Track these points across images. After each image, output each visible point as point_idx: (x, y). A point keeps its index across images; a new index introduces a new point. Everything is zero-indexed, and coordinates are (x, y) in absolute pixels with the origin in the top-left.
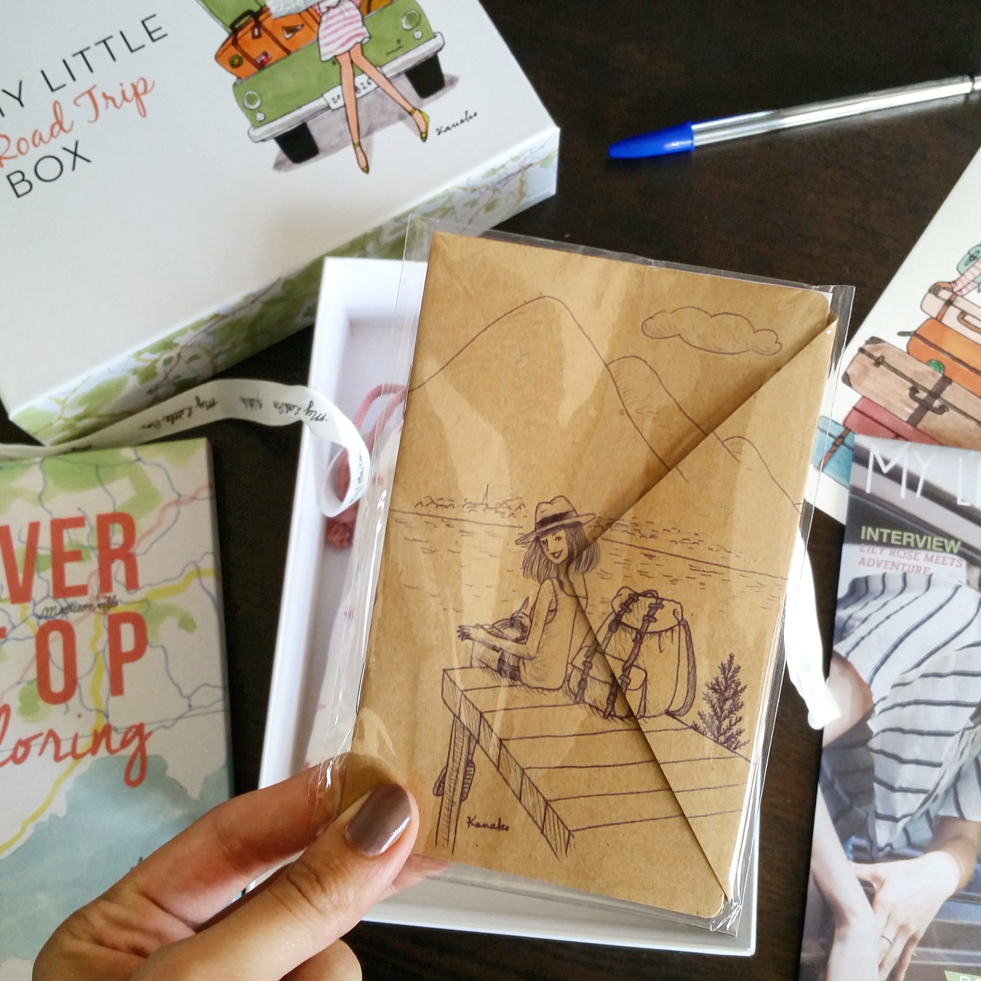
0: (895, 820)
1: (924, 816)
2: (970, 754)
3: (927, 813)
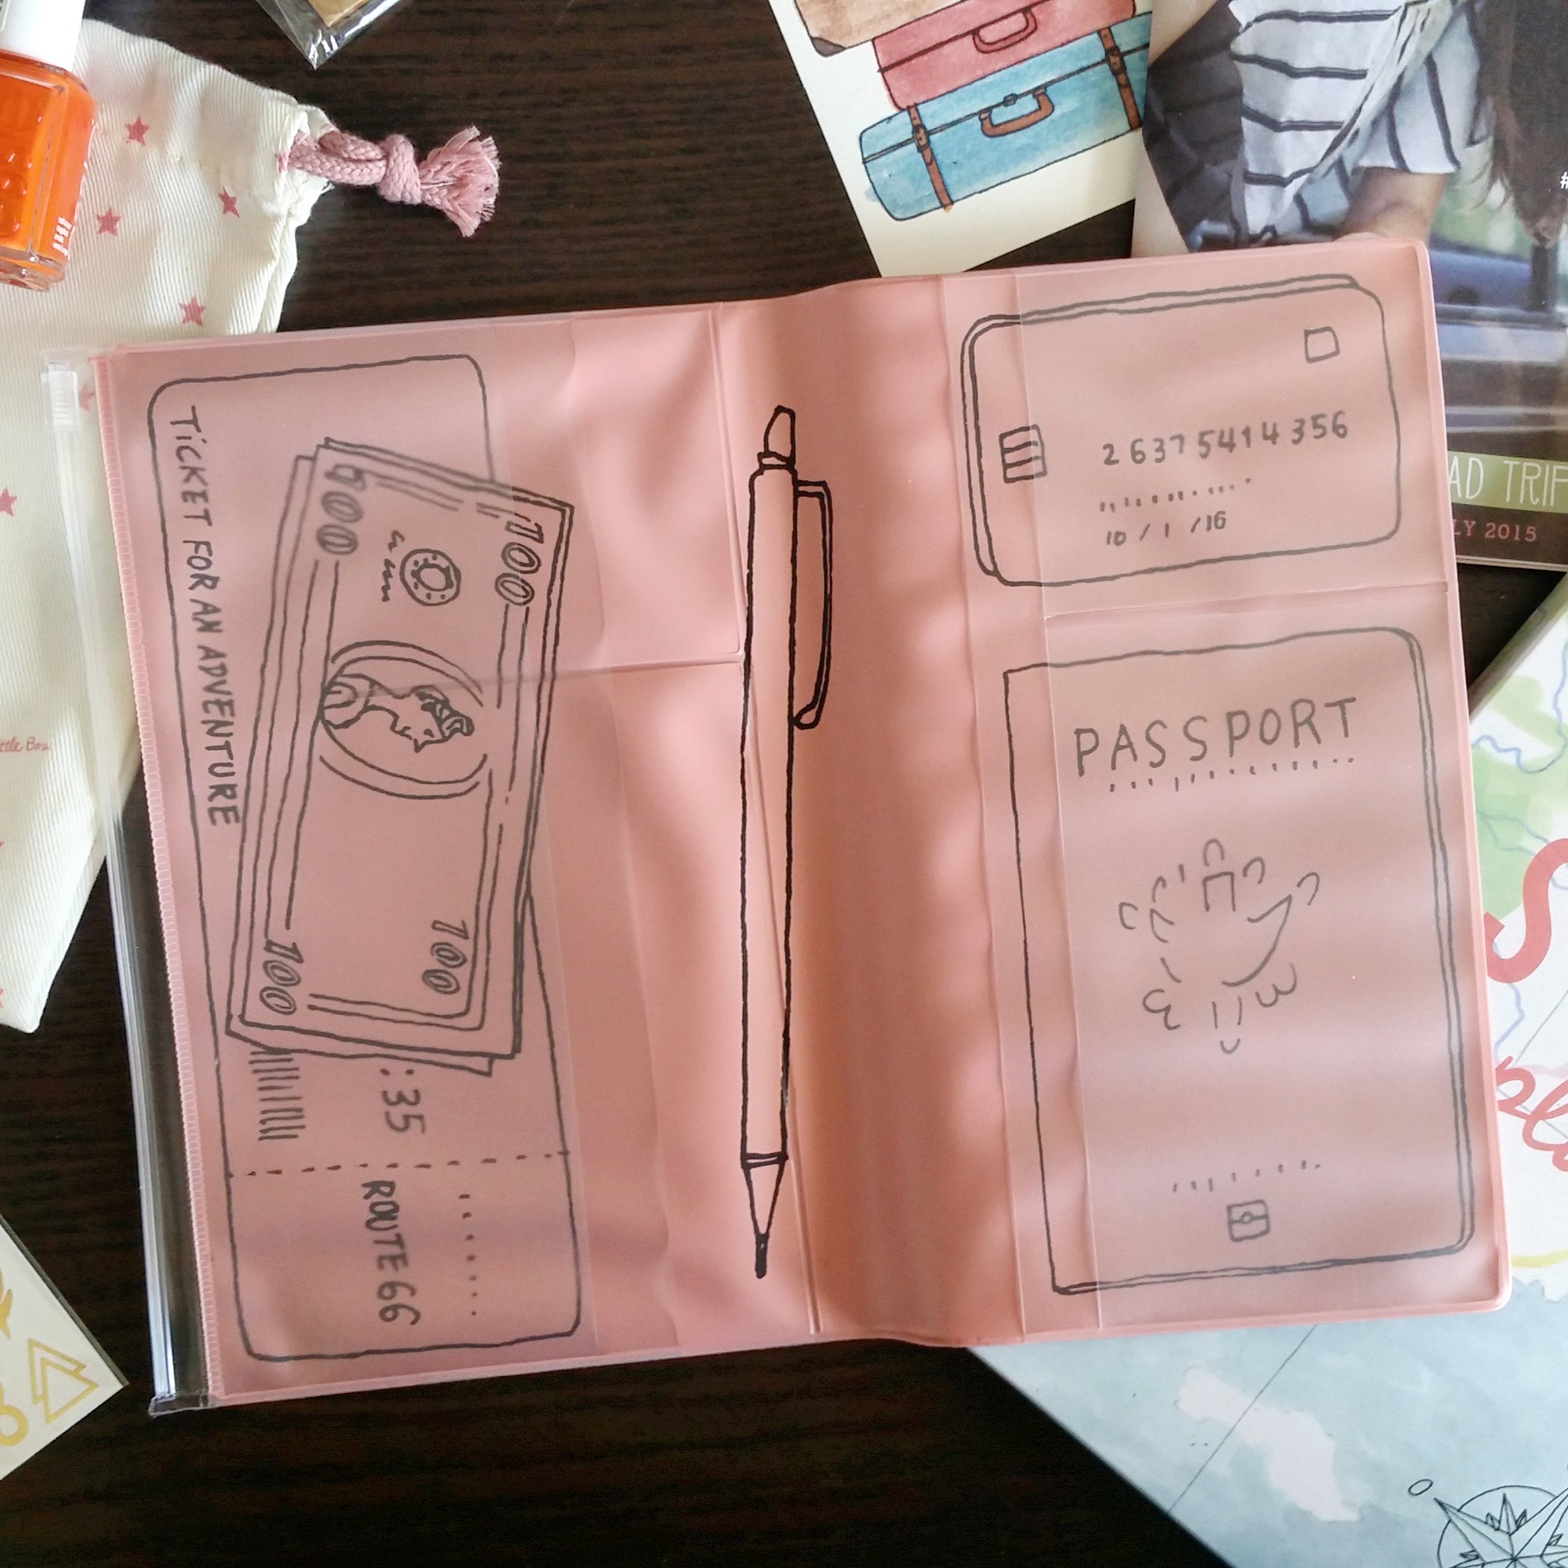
0: (1280, 182)
1: (1333, 171)
2: (1418, 51)
3: (1340, 163)
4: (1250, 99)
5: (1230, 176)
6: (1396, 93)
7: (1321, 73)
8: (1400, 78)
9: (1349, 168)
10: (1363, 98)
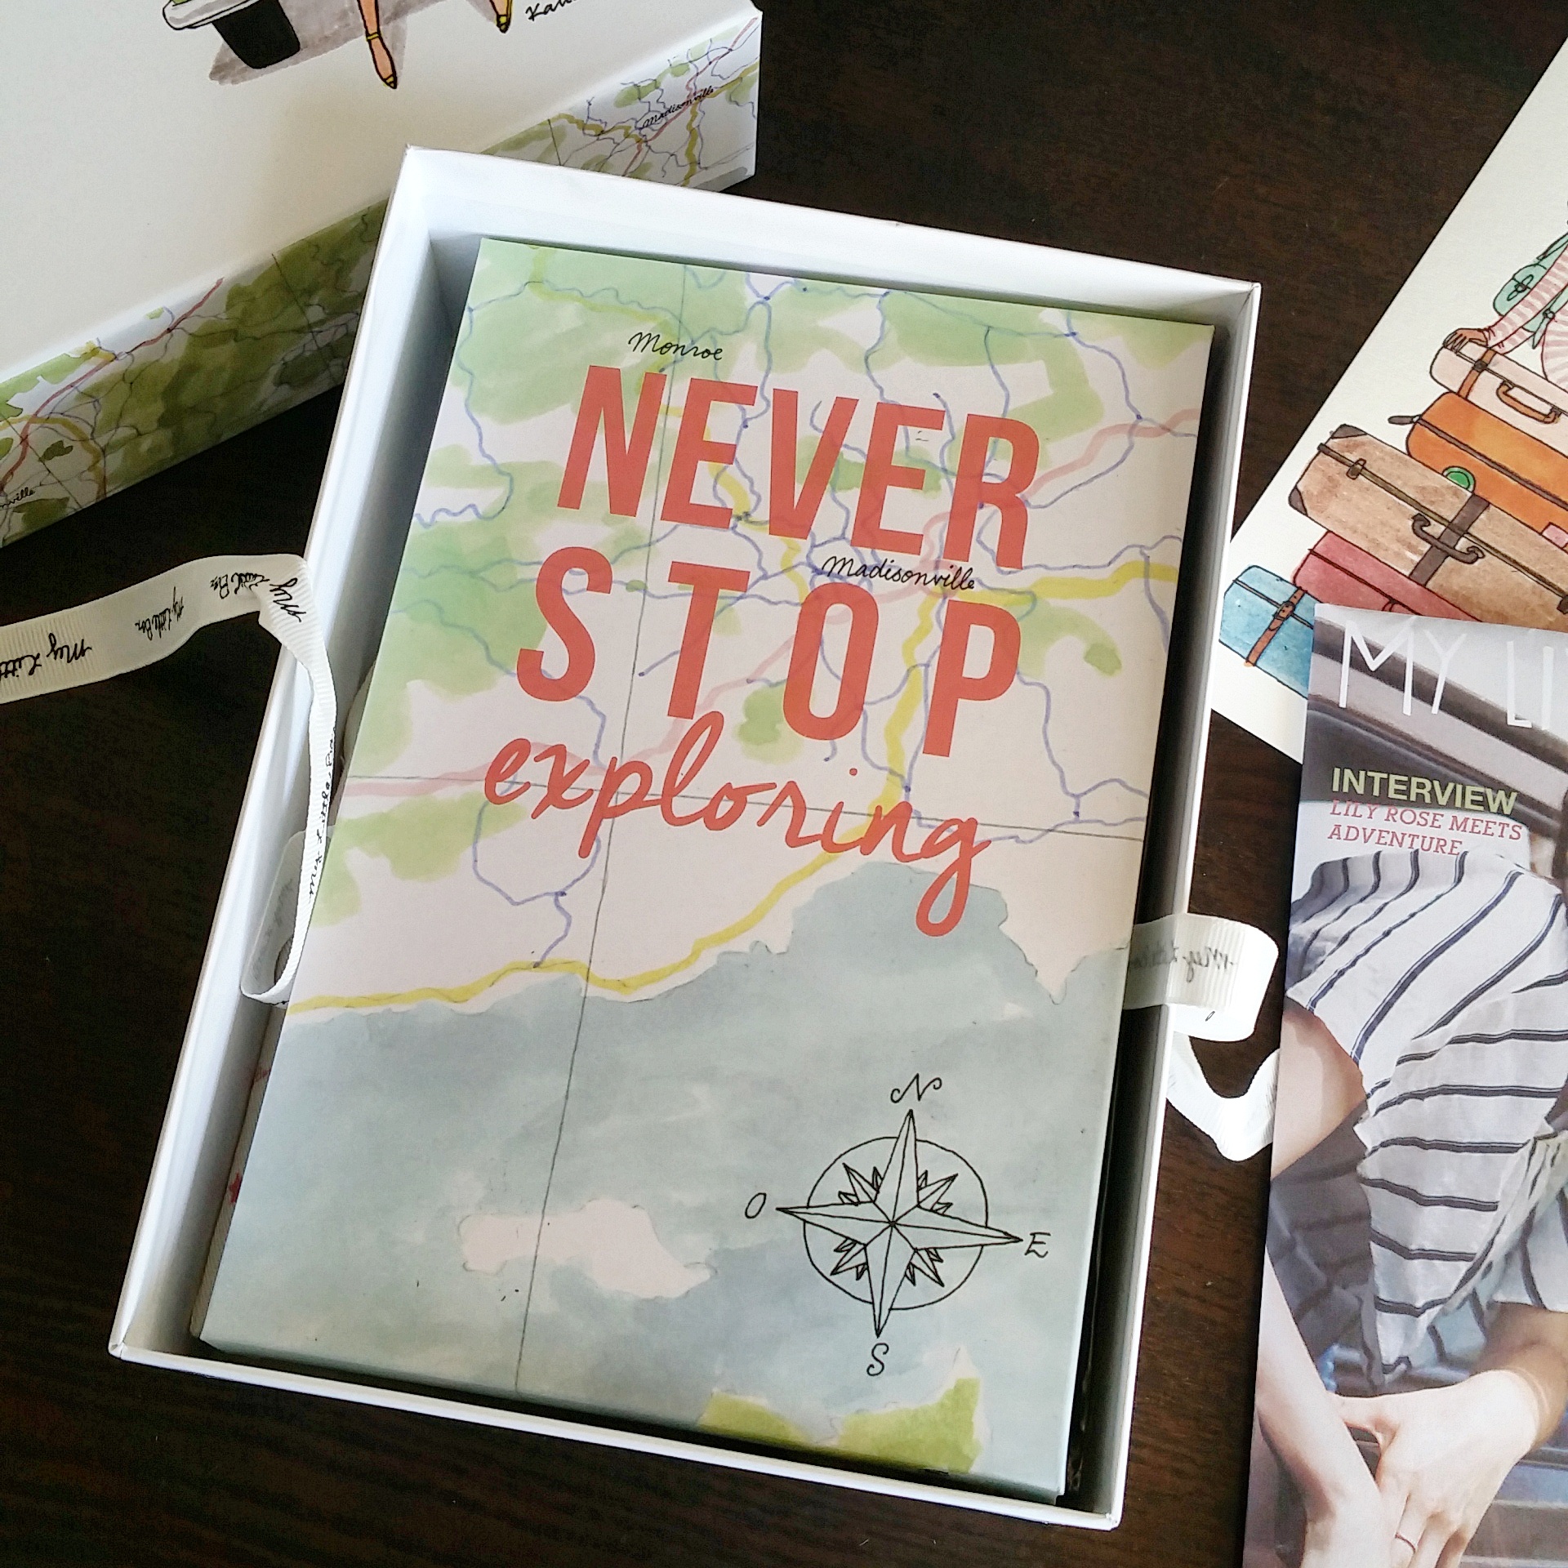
4: (1379, 1223)
5: (1361, 1301)
6: (1529, 1227)
7: (1450, 1202)
8: (1533, 1212)
9: (1483, 1302)
10: (1494, 1232)
